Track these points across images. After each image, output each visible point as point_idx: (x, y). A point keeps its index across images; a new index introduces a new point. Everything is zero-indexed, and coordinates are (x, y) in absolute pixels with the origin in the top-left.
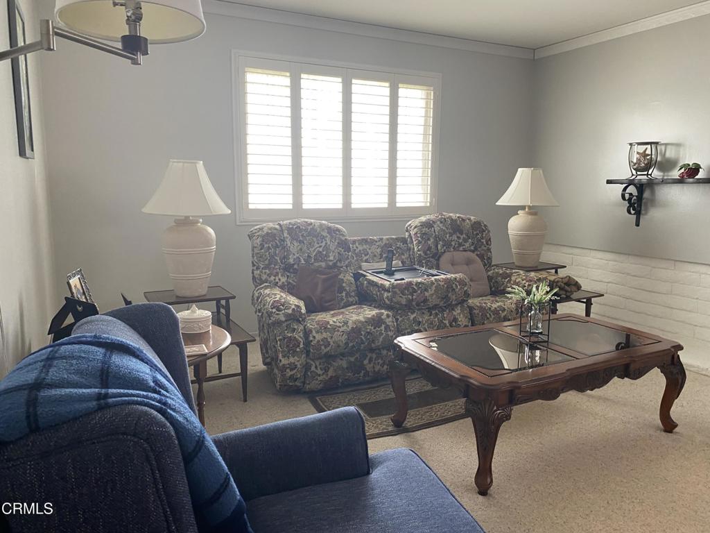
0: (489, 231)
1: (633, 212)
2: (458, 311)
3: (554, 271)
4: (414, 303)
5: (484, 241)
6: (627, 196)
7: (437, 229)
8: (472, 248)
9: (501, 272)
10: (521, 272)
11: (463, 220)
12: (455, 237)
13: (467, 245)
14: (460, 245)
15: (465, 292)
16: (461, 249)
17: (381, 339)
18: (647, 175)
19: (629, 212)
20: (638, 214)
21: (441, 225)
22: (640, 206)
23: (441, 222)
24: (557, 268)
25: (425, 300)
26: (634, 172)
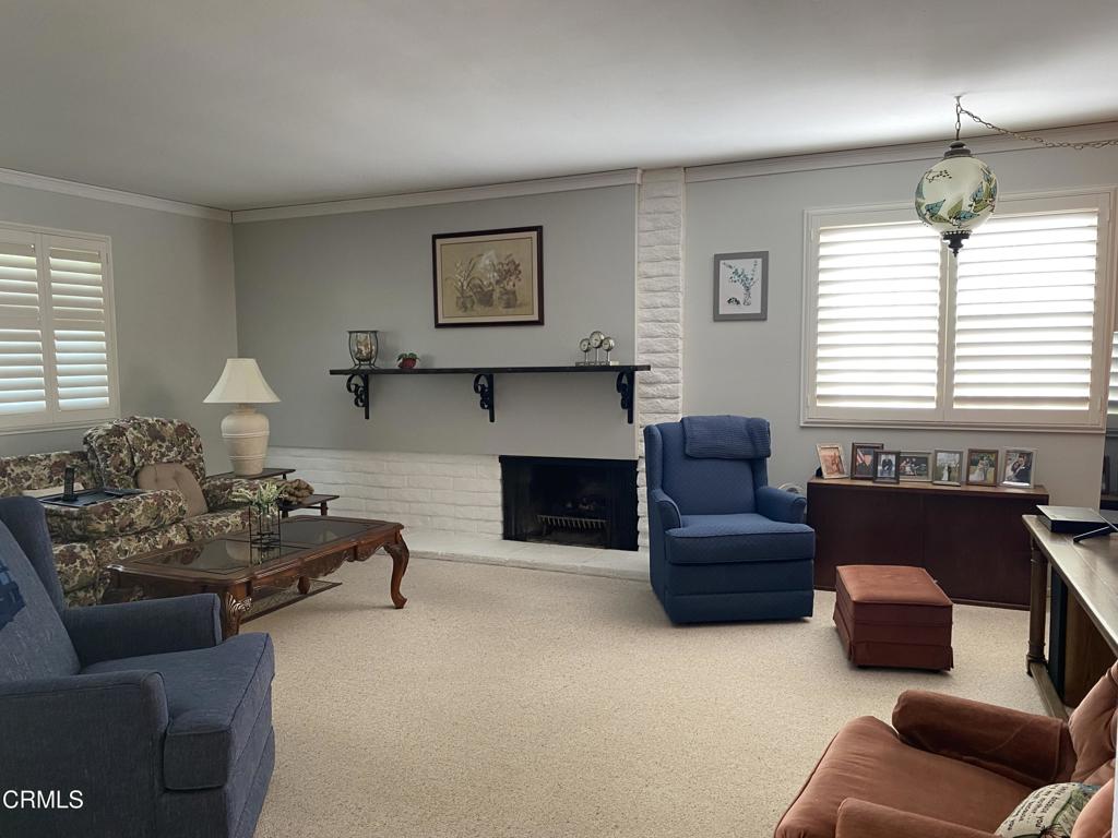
0: (198, 436)
1: (361, 404)
2: (173, 531)
3: (281, 476)
4: (117, 529)
5: (193, 448)
6: (353, 388)
7: (130, 437)
8: (179, 458)
9: (218, 483)
10: (244, 481)
11: (164, 424)
12: (155, 446)
13: (172, 454)
14: (163, 455)
15: (181, 508)
16: (165, 460)
17: (76, 579)
18: (370, 364)
19: (356, 404)
20: (366, 406)
21: (135, 432)
22: (367, 397)
23: (135, 429)
24: (284, 473)
25: (131, 524)
26: (357, 362)
